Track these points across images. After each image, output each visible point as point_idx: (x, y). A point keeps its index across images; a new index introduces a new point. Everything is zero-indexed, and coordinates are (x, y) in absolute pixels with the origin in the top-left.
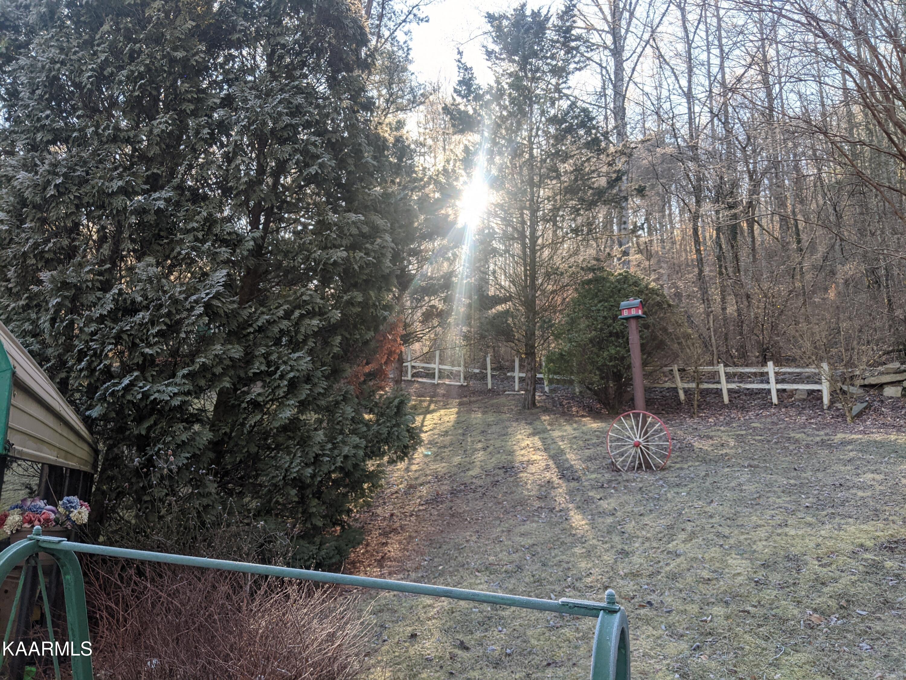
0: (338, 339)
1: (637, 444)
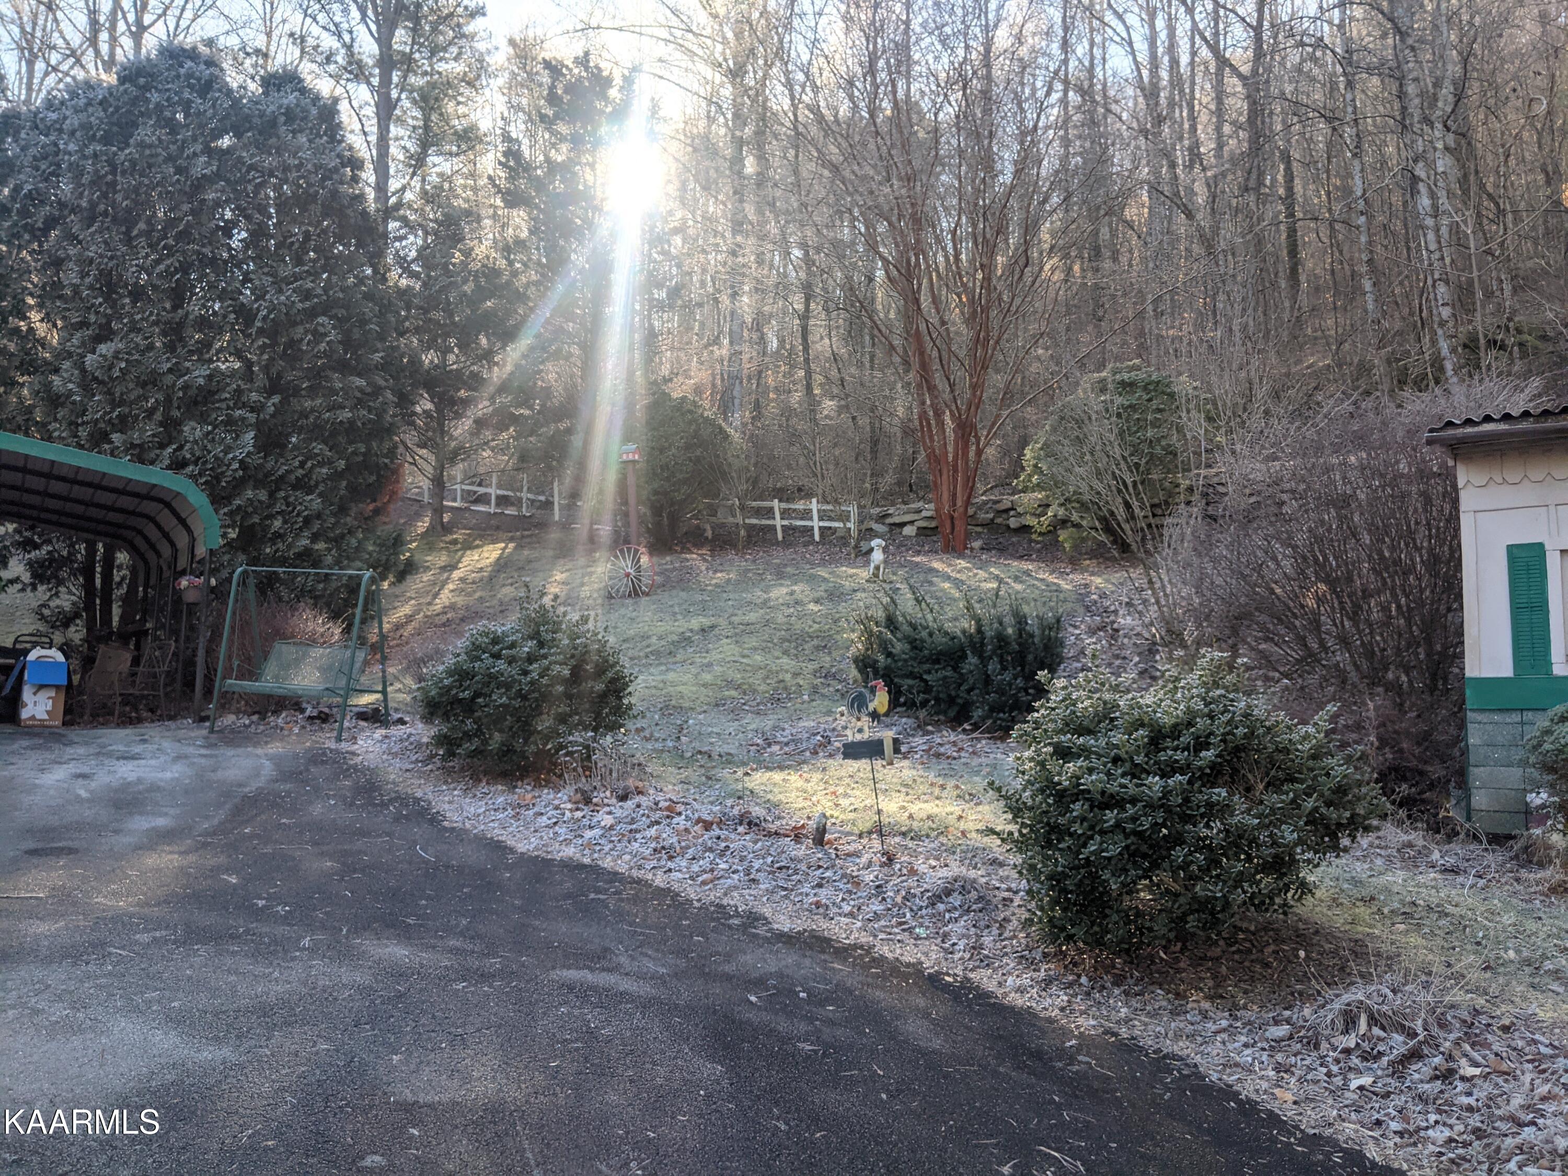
0: (344, 483)
1: (628, 575)
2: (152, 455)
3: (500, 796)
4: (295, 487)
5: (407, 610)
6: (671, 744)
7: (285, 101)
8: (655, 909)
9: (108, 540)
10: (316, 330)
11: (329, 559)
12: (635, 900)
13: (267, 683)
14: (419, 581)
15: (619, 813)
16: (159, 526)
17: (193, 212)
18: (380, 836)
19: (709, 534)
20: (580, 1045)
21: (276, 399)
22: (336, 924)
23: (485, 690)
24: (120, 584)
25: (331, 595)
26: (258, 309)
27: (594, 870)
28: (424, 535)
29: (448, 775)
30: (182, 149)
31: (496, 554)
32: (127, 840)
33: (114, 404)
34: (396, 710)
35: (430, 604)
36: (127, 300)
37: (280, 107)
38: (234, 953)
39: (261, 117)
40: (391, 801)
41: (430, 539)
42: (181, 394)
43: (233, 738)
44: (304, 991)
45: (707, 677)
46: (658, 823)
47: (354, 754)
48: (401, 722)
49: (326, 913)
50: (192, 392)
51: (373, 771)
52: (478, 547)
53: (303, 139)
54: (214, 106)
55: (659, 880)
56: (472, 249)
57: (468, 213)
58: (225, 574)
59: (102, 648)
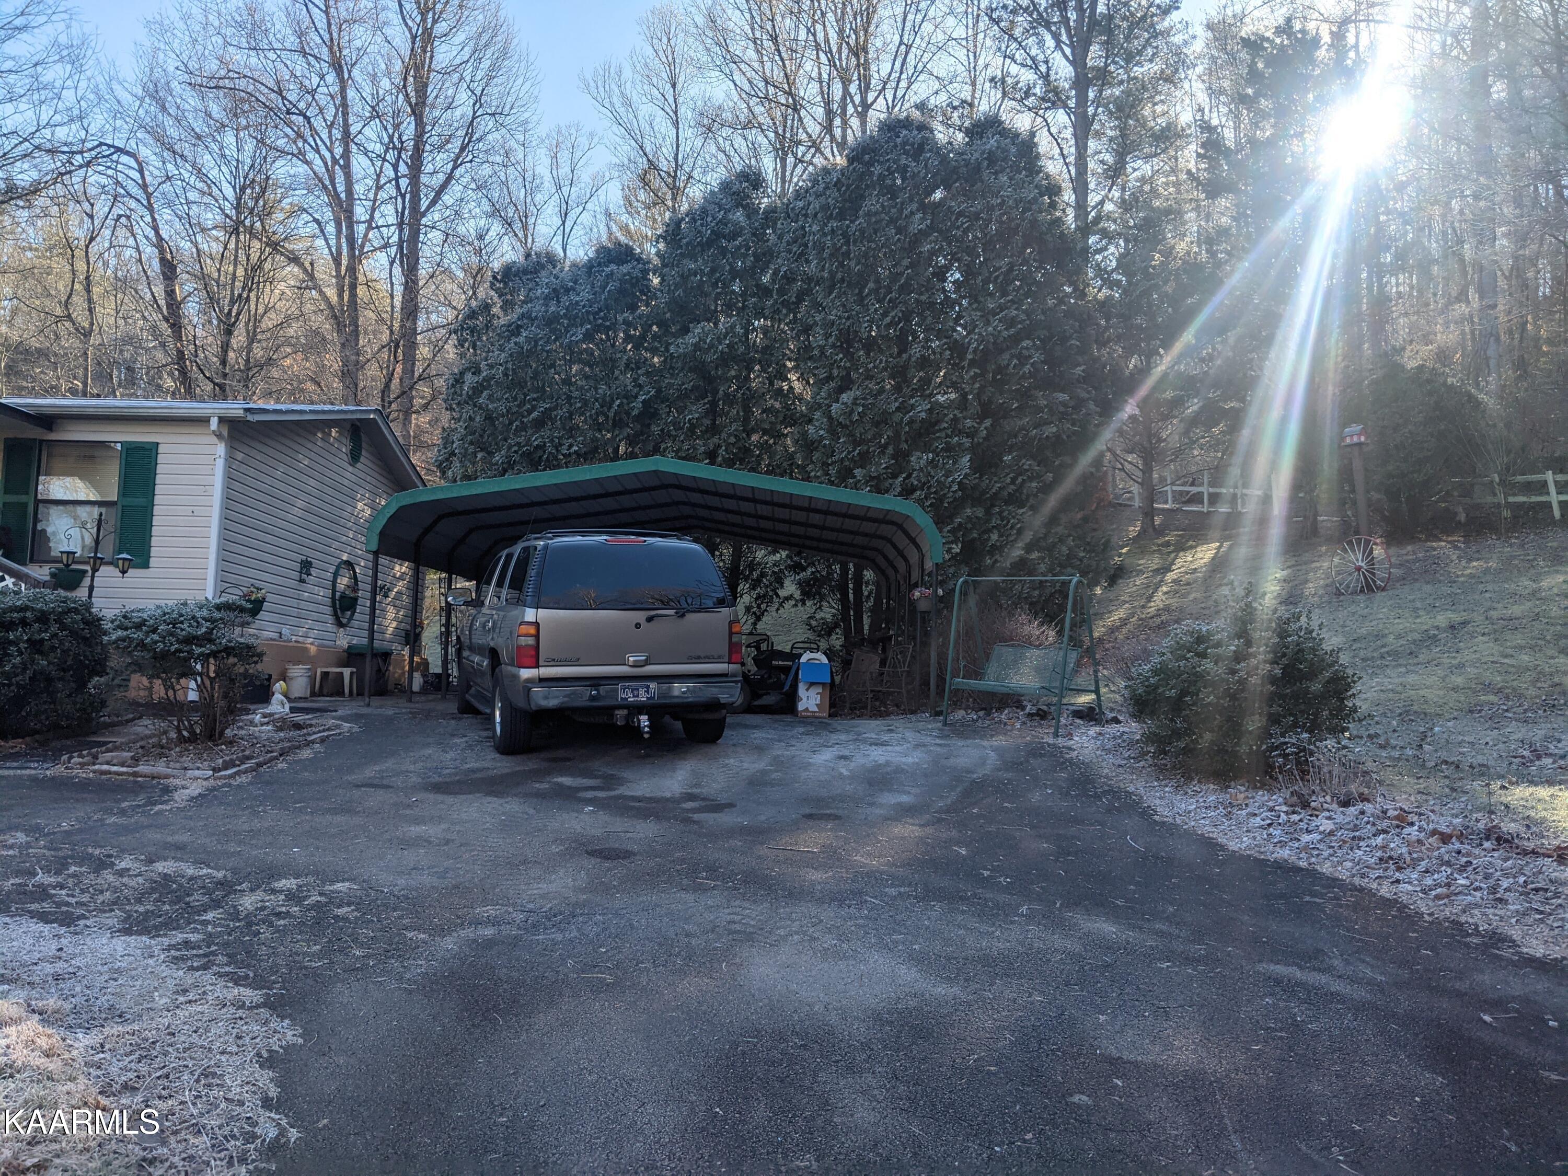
1: (1358, 569)
2: (887, 484)
3: (1211, 794)
4: (1007, 503)
5: (1119, 614)
6: (1409, 752)
7: (988, 147)
8: (1377, 919)
9: (856, 560)
10: (1020, 353)
11: (1042, 568)
12: (1355, 907)
13: (989, 683)
14: (1133, 585)
15: (1339, 818)
16: (895, 547)
17: (911, 266)
18: (1092, 825)
19: (1462, 517)
20: (1283, 1034)
21: (988, 423)
22: (1051, 898)
23: (1192, 689)
24: (868, 597)
25: (1046, 601)
26: (969, 343)
27: (1312, 874)
28: (1136, 539)
29: (1161, 772)
30: (901, 211)
31: (1210, 555)
32: (878, 811)
33: (856, 443)
34: (1112, 710)
35: (1143, 607)
36: (862, 353)
37: (983, 153)
38: (963, 912)
39: (967, 166)
40: (1104, 793)
41: (1140, 544)
42: (907, 429)
43: (963, 731)
44: (1021, 950)
45: (1459, 680)
46: (1385, 832)
47: (1070, 749)
48: (1116, 721)
49: (1042, 888)
50: (916, 426)
51: (1087, 765)
52: (1191, 547)
53: (1004, 178)
54: (926, 165)
55: (1385, 890)
56: (1173, 247)
57: (1168, 212)
58: (950, 585)
59: (857, 653)
